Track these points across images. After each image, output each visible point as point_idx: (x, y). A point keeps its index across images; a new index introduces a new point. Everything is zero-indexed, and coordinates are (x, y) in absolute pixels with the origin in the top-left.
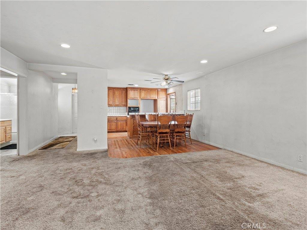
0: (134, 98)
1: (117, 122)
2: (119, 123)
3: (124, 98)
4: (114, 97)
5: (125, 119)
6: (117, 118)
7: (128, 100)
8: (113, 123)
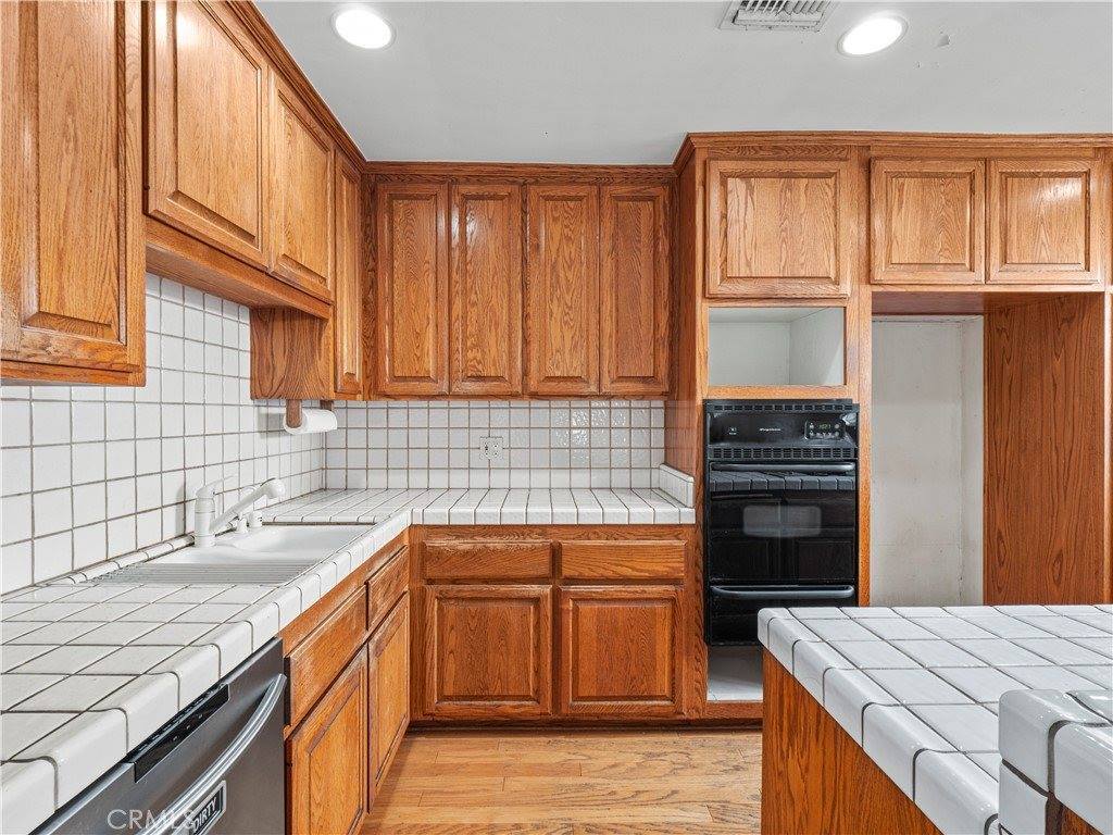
0: (782, 289)
1: (557, 597)
2: (583, 607)
3: (645, 298)
4: (525, 286)
5: (660, 568)
6: (556, 553)
7: (704, 311)
8: (511, 611)
